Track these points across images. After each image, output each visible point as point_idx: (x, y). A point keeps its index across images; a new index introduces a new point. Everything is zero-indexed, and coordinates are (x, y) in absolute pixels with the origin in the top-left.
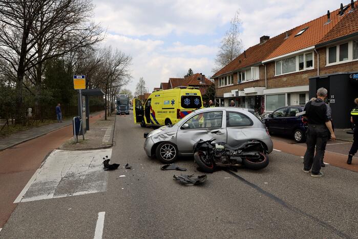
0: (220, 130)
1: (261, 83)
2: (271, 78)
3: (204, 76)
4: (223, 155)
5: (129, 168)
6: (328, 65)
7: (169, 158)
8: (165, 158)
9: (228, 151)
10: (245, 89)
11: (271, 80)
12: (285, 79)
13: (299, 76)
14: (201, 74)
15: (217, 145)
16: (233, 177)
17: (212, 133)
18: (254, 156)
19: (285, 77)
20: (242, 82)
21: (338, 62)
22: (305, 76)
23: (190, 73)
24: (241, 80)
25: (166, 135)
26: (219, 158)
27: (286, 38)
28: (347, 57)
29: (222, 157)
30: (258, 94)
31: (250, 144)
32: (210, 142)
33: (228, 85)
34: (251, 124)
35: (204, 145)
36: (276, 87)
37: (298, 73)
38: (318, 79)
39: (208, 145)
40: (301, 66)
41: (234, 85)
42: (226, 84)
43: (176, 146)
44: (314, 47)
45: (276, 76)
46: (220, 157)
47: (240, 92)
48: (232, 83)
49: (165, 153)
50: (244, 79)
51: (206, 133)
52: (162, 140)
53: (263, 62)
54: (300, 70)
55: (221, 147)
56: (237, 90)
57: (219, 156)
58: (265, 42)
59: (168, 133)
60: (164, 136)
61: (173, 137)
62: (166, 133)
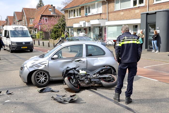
0: (82, 59)
1: (103, 16)
2: (111, 12)
3: (54, 7)
4: (86, 78)
5: (10, 94)
6: (155, 2)
7: (43, 83)
8: (40, 82)
9: (89, 75)
10: (90, 21)
11: (112, 14)
12: (122, 13)
13: (133, 11)
14: (52, 5)
15: (80, 71)
16: (94, 94)
17: (76, 61)
18: (108, 78)
19: (122, 11)
20: (88, 15)
22: (137, 11)
23: (41, 3)
24: (87, 13)
25: (39, 65)
26: (83, 81)
29: (85, 80)
31: (104, 69)
32: (75, 68)
33: (76, 17)
34: (104, 54)
35: (71, 72)
36: (115, 20)
37: (132, 9)
38: (147, 14)
39: (74, 71)
41: (81, 17)
42: (75, 16)
43: (48, 73)
45: (115, 10)
47: (87, 23)
48: (80, 15)
49: (39, 79)
50: (89, 12)
51: (71, 62)
52: (36, 68)
54: (134, 6)
55: (84, 72)
56: (84, 22)
57: (83, 79)
59: (41, 62)
60: (38, 65)
61: (46, 66)
62: (39, 63)
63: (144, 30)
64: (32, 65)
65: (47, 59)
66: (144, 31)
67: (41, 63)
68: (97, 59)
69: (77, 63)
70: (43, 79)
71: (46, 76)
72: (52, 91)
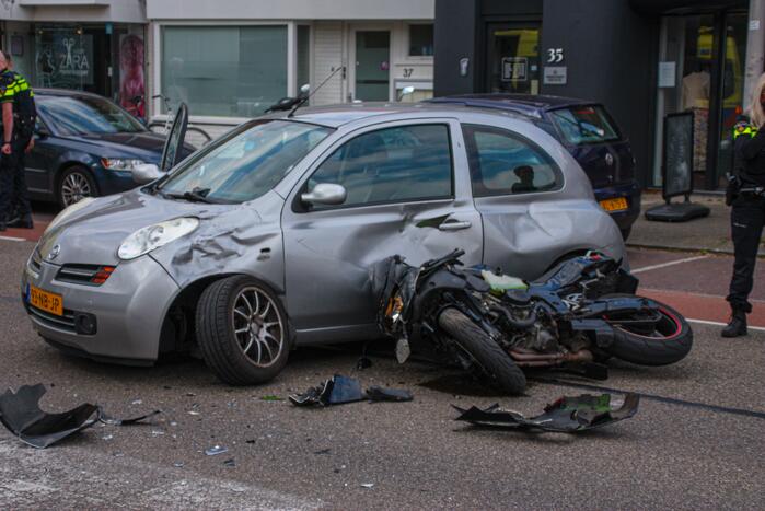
0: (453, 212)
9: (537, 299)
15: (488, 275)
17: (422, 224)
25: (226, 243)
29: (538, 326)
30: (116, 16)
34: (557, 180)
46: (531, 326)
49: (248, 335)
51: (398, 226)
55: (515, 283)
59: (237, 230)
60: (217, 246)
61: (267, 250)
62: (228, 233)
63: (464, 65)
64: (188, 244)
65: (271, 211)
66: (464, 71)
67: (235, 234)
68: (527, 214)
69: (433, 234)
70: (264, 334)
71: (271, 316)
72: (376, 396)
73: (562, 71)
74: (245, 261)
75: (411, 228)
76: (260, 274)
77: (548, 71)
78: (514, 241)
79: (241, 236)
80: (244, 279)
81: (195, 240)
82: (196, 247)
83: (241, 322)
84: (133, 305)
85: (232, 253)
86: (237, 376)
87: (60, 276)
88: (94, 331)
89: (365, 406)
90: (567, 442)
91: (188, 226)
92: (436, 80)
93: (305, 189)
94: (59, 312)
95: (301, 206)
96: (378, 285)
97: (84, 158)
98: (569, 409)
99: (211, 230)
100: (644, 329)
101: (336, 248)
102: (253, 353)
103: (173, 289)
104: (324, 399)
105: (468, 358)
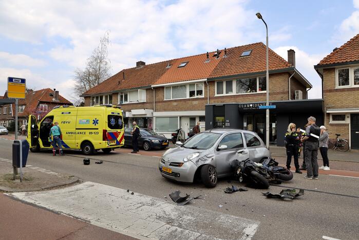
1: (148, 105)
2: (159, 102)
6: (216, 95)
7: (214, 181)
10: (132, 111)
11: (160, 104)
12: (175, 104)
13: (190, 102)
15: (255, 163)
19: (175, 102)
20: (124, 103)
21: (224, 94)
22: (195, 103)
24: (122, 100)
27: (168, 67)
28: (231, 91)
30: (148, 116)
36: (165, 110)
37: (189, 100)
38: (214, 106)
40: (192, 94)
42: (101, 104)
44: (206, 80)
45: (165, 100)
47: (127, 113)
48: (111, 103)
49: (211, 177)
50: (126, 99)
52: (203, 163)
53: (152, 86)
54: (190, 97)
55: (261, 165)
58: (142, 67)
60: (203, 158)
61: (213, 159)
62: (205, 156)
64: (198, 158)
65: (213, 151)
66: (211, 124)
68: (256, 150)
69: (240, 154)
70: (214, 176)
71: (214, 173)
72: (241, 190)
73: (229, 124)
74: (209, 161)
75: (237, 154)
76: (211, 164)
77: (226, 124)
78: (254, 155)
79: (208, 156)
80: (209, 165)
81: (200, 157)
82: (200, 159)
83: (210, 175)
84: (188, 171)
85: (206, 160)
86: (209, 185)
87: (170, 165)
88: (179, 177)
89: (239, 192)
90: (290, 201)
91: (198, 154)
92: (206, 126)
93: (218, 146)
94: (171, 172)
95: (218, 150)
96: (233, 165)
97: (147, 140)
98: (284, 192)
99: (202, 155)
100: (284, 173)
101: (225, 158)
102: (212, 181)
103: (196, 168)
104: (231, 191)
105: (257, 181)
